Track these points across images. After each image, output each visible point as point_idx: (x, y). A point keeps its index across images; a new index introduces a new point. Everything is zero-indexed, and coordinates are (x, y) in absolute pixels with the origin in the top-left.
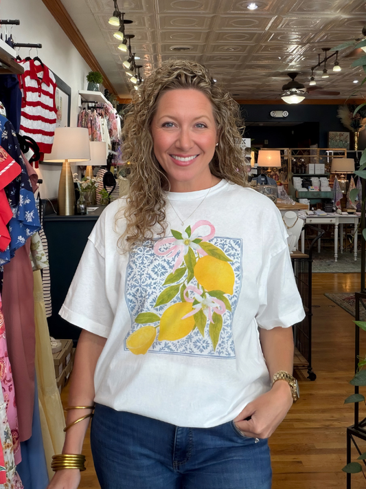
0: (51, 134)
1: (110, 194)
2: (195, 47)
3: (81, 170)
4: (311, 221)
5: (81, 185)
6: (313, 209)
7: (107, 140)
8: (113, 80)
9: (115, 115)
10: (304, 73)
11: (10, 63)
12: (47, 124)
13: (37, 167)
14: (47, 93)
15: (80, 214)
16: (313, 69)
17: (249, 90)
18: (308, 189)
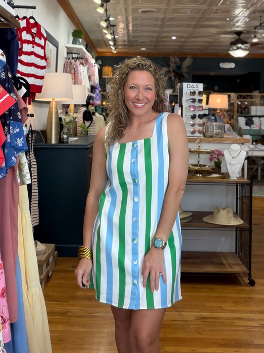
0: (42, 78)
1: (88, 128)
2: (159, 10)
3: (66, 108)
4: (252, 153)
5: (64, 119)
6: (254, 143)
7: (87, 84)
8: (93, 37)
9: (94, 65)
10: (249, 32)
11: (9, 19)
12: (39, 70)
13: (30, 104)
14: (39, 45)
15: (63, 142)
16: (255, 28)
17: (202, 46)
18: (250, 126)
